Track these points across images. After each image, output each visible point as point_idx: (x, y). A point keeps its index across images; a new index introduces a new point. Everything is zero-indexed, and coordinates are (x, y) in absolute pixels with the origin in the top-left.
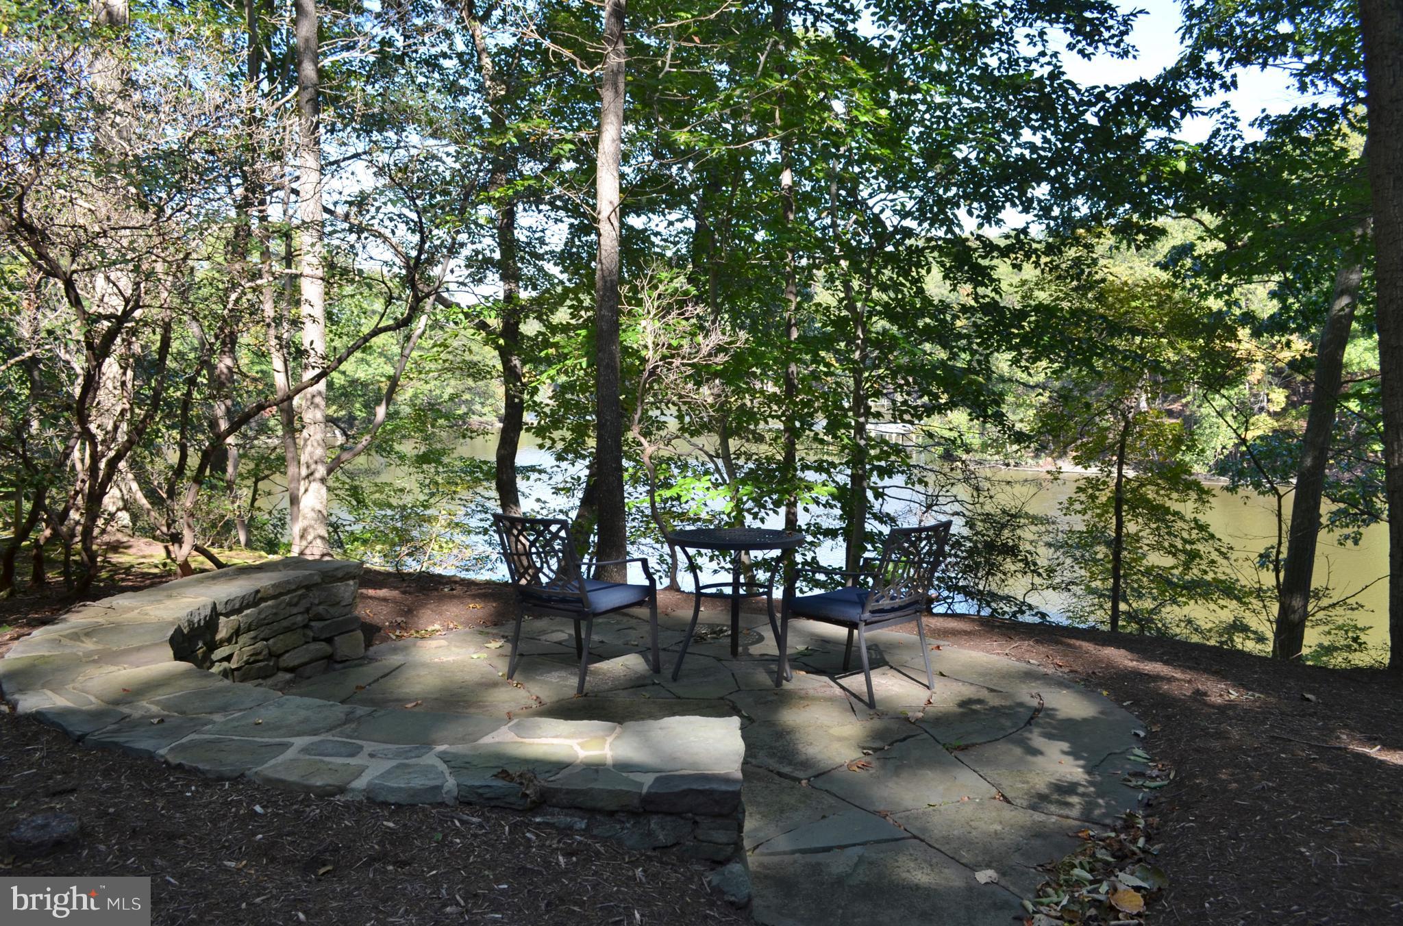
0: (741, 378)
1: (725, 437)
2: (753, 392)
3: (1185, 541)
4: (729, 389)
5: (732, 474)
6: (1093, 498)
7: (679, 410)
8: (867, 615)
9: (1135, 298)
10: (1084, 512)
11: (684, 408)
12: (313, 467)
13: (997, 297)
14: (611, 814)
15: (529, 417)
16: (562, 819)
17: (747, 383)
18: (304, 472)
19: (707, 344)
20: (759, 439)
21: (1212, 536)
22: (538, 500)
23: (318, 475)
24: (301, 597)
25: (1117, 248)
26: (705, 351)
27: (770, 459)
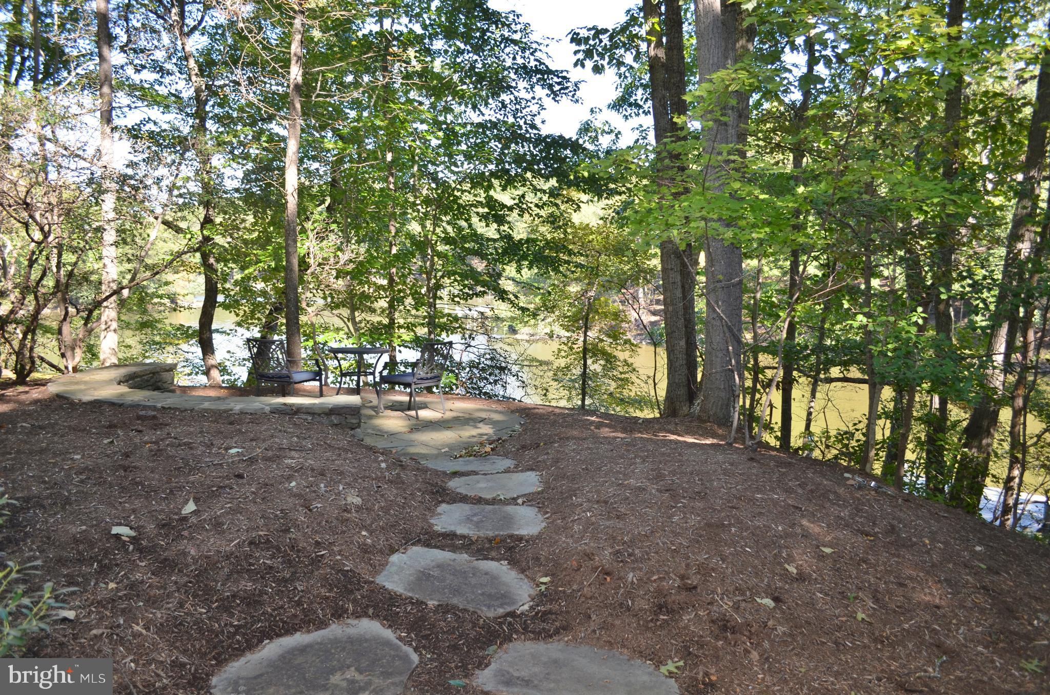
0: (362, 275)
1: (353, 309)
2: (368, 282)
3: (621, 373)
4: (355, 283)
5: (356, 330)
6: (571, 348)
7: (324, 294)
8: (415, 380)
9: (592, 233)
10: (566, 357)
11: (327, 293)
12: (110, 323)
13: (511, 232)
14: (319, 415)
15: (220, 298)
16: (304, 417)
17: (367, 278)
18: (103, 327)
19: (344, 257)
20: (373, 311)
21: (634, 370)
22: (229, 352)
23: (112, 328)
24: (152, 377)
25: (592, 201)
26: (342, 262)
27: (379, 323)
